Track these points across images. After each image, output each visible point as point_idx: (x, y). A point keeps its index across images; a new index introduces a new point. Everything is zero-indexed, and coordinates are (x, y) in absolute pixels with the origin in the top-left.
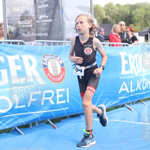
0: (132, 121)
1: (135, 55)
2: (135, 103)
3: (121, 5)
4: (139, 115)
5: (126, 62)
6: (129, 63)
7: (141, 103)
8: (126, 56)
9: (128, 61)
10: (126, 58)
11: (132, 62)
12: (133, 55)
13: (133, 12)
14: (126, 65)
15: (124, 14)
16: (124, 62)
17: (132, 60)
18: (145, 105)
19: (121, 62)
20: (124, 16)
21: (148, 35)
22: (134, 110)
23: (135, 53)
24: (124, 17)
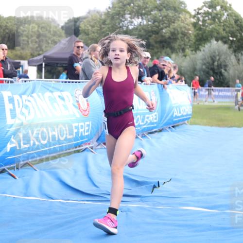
0: (15, 195)
1: (23, 96)
2: (21, 167)
3: (3, 17)
4: (27, 186)
5: (11, 106)
6: (14, 108)
7: (29, 167)
8: (10, 97)
9: (14, 105)
10: (11, 100)
11: (19, 107)
12: (21, 97)
13: (20, 29)
14: (11, 110)
15: (7, 31)
16: (8, 106)
17: (19, 104)
18: (36, 170)
19: (4, 106)
20: (7, 33)
21: (42, 64)
22: (19, 178)
23: (24, 93)
24: (7, 35)
